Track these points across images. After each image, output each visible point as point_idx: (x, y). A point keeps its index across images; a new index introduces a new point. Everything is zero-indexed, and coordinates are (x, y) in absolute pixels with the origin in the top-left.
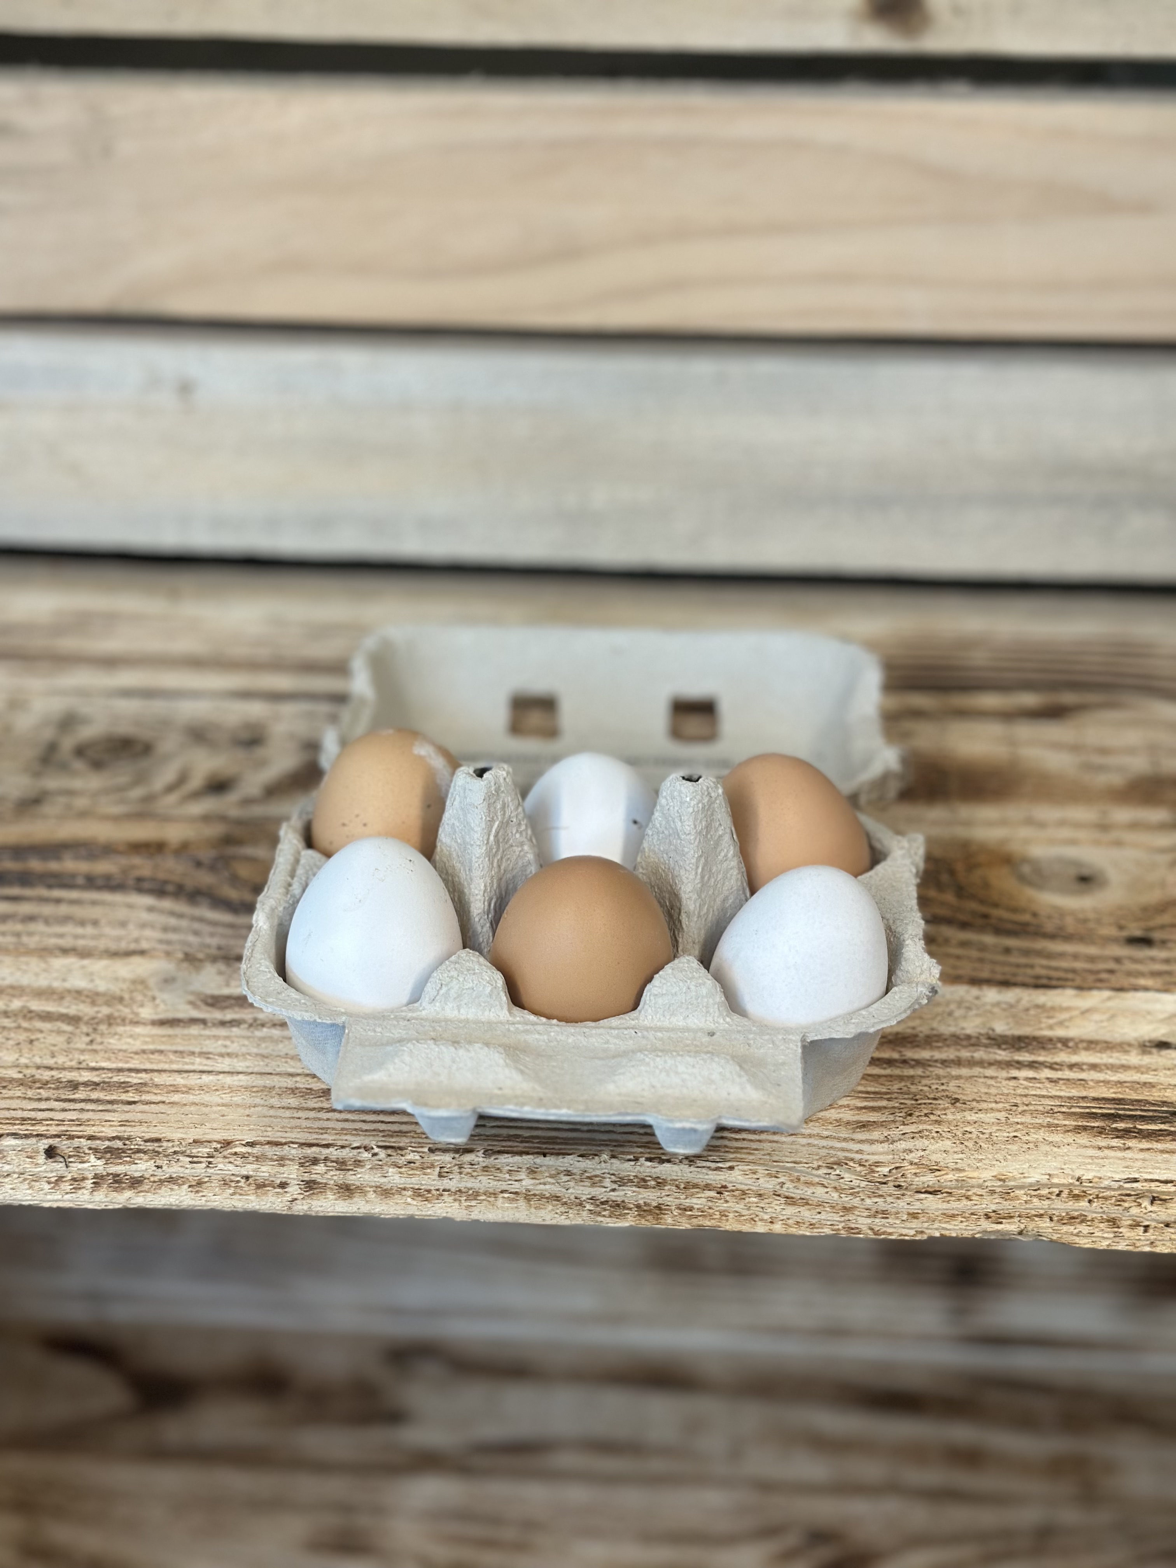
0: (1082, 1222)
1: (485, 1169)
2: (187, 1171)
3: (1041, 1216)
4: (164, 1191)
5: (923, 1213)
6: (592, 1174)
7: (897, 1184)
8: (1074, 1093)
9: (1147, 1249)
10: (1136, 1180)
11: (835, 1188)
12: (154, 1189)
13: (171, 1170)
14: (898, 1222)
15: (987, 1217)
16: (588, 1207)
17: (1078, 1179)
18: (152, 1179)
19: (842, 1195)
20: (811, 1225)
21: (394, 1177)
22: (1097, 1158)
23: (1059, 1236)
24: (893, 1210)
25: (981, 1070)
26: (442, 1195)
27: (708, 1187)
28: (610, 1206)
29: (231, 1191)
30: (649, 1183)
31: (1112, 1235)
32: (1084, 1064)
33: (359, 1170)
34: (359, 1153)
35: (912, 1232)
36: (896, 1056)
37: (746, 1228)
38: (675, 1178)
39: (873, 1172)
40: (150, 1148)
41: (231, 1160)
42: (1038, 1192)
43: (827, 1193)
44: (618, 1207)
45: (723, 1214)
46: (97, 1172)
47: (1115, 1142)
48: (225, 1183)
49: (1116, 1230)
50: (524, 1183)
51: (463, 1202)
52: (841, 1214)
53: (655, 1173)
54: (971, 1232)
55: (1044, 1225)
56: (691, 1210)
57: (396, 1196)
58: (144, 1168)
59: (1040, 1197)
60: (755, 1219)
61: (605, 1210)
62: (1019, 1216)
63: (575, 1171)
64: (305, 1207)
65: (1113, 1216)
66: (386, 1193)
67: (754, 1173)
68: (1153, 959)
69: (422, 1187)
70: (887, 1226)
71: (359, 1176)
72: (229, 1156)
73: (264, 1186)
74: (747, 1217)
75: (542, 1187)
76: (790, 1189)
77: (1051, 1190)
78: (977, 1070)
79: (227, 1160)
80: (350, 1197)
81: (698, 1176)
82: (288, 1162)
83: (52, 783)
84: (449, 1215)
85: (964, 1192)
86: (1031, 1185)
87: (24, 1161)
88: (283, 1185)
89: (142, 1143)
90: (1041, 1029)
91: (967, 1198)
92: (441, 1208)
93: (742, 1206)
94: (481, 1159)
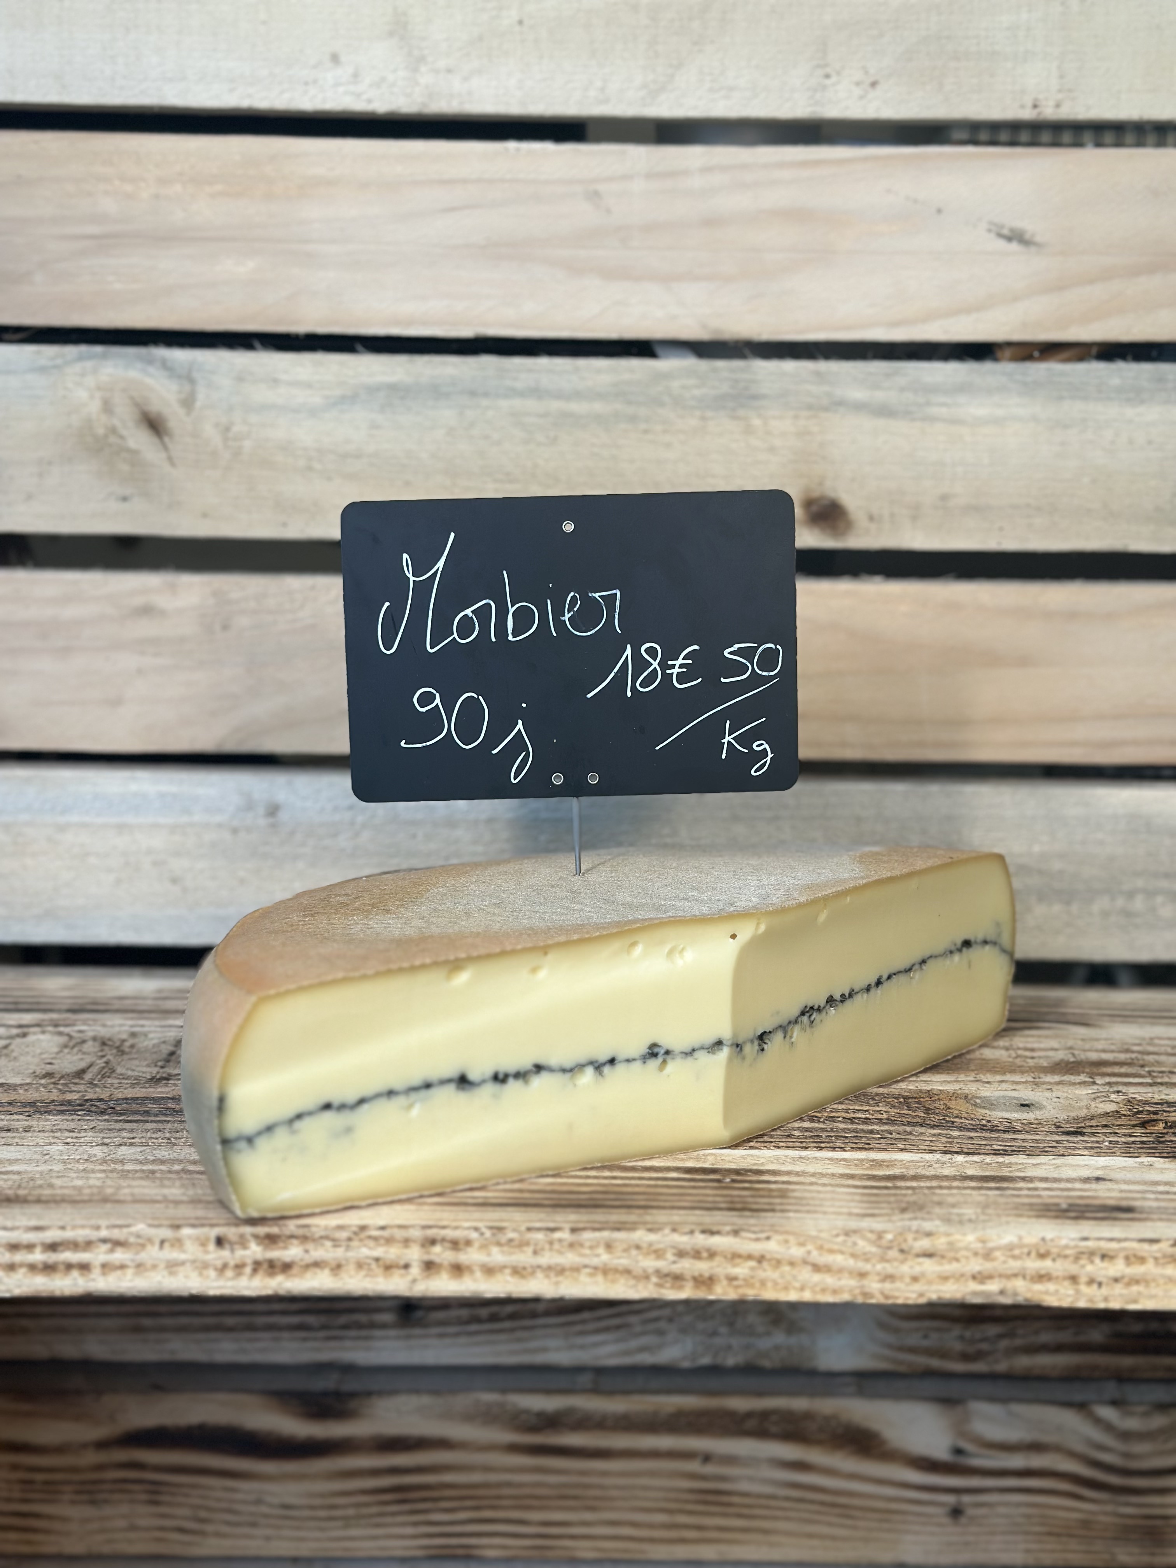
0: (1049, 1279)
1: (571, 1245)
2: (330, 1255)
5: (922, 1276)
7: (900, 1248)
8: (1034, 1201)
9: (1102, 1306)
10: (1087, 1239)
11: (851, 1254)
12: (302, 1274)
13: (317, 1254)
14: (903, 1286)
17: (1043, 1239)
18: (300, 1264)
19: (857, 1262)
20: (833, 1291)
21: (497, 1256)
22: (1056, 1229)
23: (1032, 1295)
24: (899, 1274)
25: (959, 1191)
26: (535, 1272)
27: (750, 1257)
28: (672, 1278)
29: (363, 1273)
30: (702, 1255)
31: (1073, 1293)
32: (1038, 1188)
33: (469, 1250)
34: (470, 1233)
35: (915, 1296)
36: (888, 1185)
37: (782, 1297)
38: (724, 1249)
39: (881, 1238)
40: (301, 1233)
41: (366, 1243)
42: (1012, 1252)
43: (845, 1259)
44: (678, 1279)
45: (763, 1283)
46: (256, 1258)
47: (1069, 1222)
48: (360, 1265)
49: (1076, 1286)
50: (602, 1258)
51: (552, 1277)
52: (857, 1279)
53: (708, 1244)
54: (962, 1294)
55: (1019, 1284)
56: (736, 1280)
57: (498, 1274)
58: (294, 1253)
59: (1014, 1257)
61: (667, 1282)
62: (999, 1276)
63: (643, 1245)
64: (424, 1288)
65: (1072, 1273)
66: (489, 1271)
67: (786, 1241)
68: (1085, 1141)
69: (519, 1265)
70: (894, 1291)
71: (468, 1255)
72: (364, 1239)
73: (391, 1267)
74: (782, 1286)
75: (616, 1261)
76: (816, 1257)
77: (1022, 1250)
79: (363, 1244)
80: (460, 1277)
81: (742, 1247)
82: (411, 1244)
84: (540, 1292)
85: (953, 1254)
86: (1007, 1246)
87: (197, 1249)
88: (406, 1266)
90: (1003, 1173)
91: (957, 1260)
92: (534, 1285)
93: (777, 1275)
94: (568, 1236)
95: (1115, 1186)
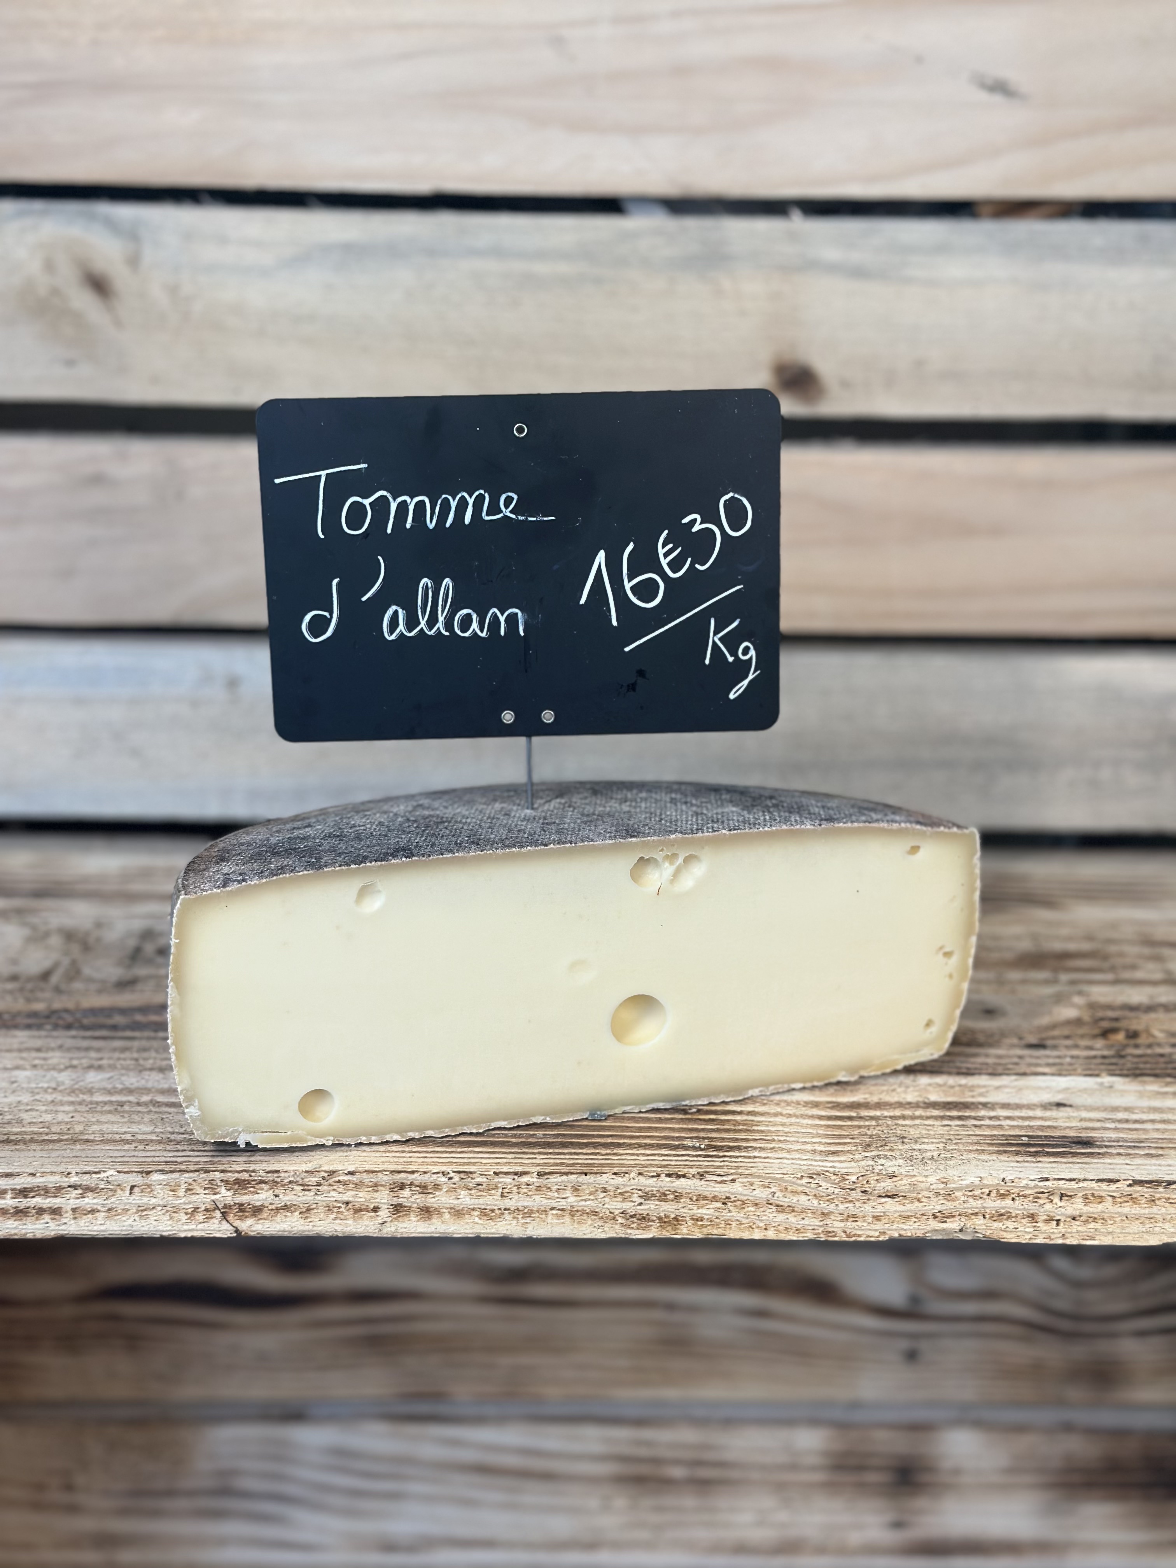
0: (1009, 1218)
1: (539, 1188)
2: (300, 1199)
3: (976, 1214)
4: (278, 1218)
5: (884, 1215)
6: (624, 1190)
7: (863, 1189)
8: (995, 1133)
9: (1060, 1241)
10: (1047, 1180)
11: (815, 1195)
12: (272, 1217)
13: (287, 1198)
14: (865, 1224)
15: (935, 1217)
16: (620, 1220)
17: (1003, 1180)
18: (270, 1207)
19: (821, 1202)
20: (797, 1230)
21: (466, 1199)
22: (1017, 1167)
23: (991, 1232)
24: (861, 1214)
25: (922, 1121)
26: (503, 1214)
27: (715, 1199)
28: (638, 1219)
29: (333, 1216)
30: (668, 1197)
31: (1031, 1230)
32: (1000, 1116)
33: (437, 1193)
34: (438, 1177)
35: (877, 1234)
36: (853, 1114)
37: (746, 1235)
38: (690, 1191)
39: (844, 1179)
40: (271, 1179)
41: (335, 1187)
42: (973, 1192)
43: (809, 1200)
44: (644, 1218)
45: (728, 1223)
46: (227, 1202)
47: (1029, 1159)
48: (329, 1209)
49: (1035, 1224)
50: (569, 1200)
51: (520, 1219)
52: (821, 1219)
53: (673, 1187)
54: (923, 1232)
55: (979, 1223)
56: (702, 1221)
57: (467, 1216)
58: (264, 1198)
59: (974, 1197)
60: (753, 1227)
61: (633, 1223)
62: (959, 1215)
63: (609, 1188)
64: (393, 1229)
65: (1031, 1212)
66: (458, 1213)
67: (752, 1184)
68: (1048, 1057)
69: (487, 1208)
70: (856, 1229)
71: (437, 1199)
72: (333, 1184)
73: (361, 1210)
74: (746, 1225)
75: (583, 1203)
76: (781, 1198)
77: (983, 1191)
78: (917, 1122)
79: (332, 1188)
80: (429, 1219)
81: (707, 1189)
82: (380, 1188)
83: (141, 971)
84: (508, 1233)
85: (915, 1195)
86: (967, 1186)
87: (168, 1194)
88: (376, 1209)
89: (264, 1174)
90: (965, 1098)
91: (918, 1200)
92: (502, 1226)
93: (742, 1215)
94: (535, 1180)
95: (1075, 1114)
